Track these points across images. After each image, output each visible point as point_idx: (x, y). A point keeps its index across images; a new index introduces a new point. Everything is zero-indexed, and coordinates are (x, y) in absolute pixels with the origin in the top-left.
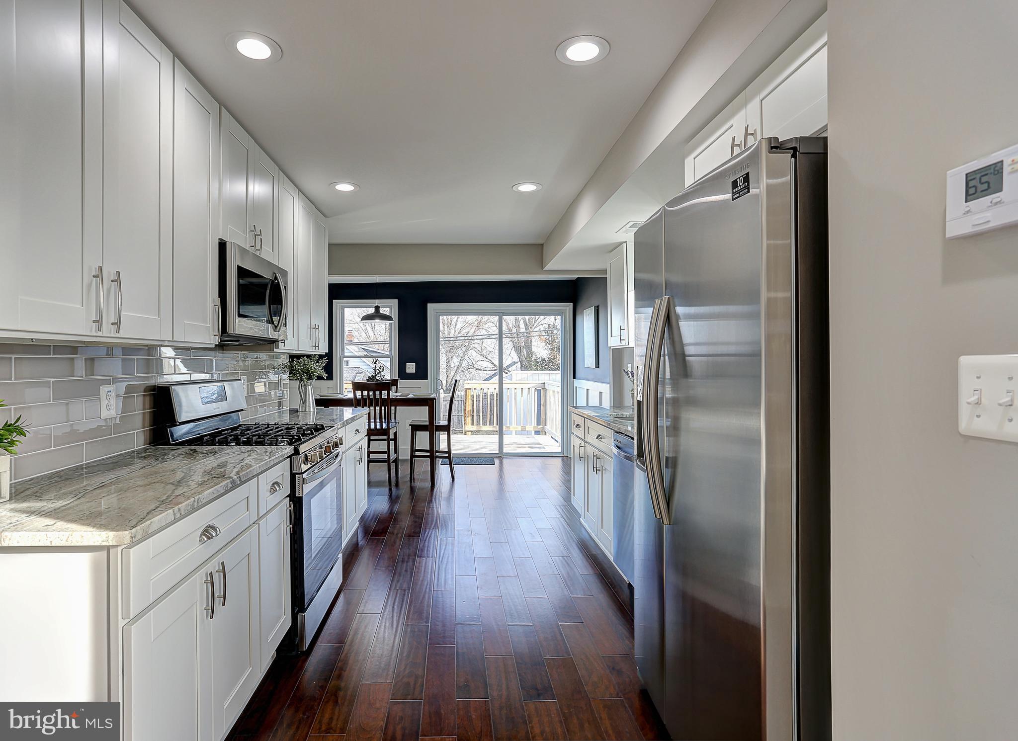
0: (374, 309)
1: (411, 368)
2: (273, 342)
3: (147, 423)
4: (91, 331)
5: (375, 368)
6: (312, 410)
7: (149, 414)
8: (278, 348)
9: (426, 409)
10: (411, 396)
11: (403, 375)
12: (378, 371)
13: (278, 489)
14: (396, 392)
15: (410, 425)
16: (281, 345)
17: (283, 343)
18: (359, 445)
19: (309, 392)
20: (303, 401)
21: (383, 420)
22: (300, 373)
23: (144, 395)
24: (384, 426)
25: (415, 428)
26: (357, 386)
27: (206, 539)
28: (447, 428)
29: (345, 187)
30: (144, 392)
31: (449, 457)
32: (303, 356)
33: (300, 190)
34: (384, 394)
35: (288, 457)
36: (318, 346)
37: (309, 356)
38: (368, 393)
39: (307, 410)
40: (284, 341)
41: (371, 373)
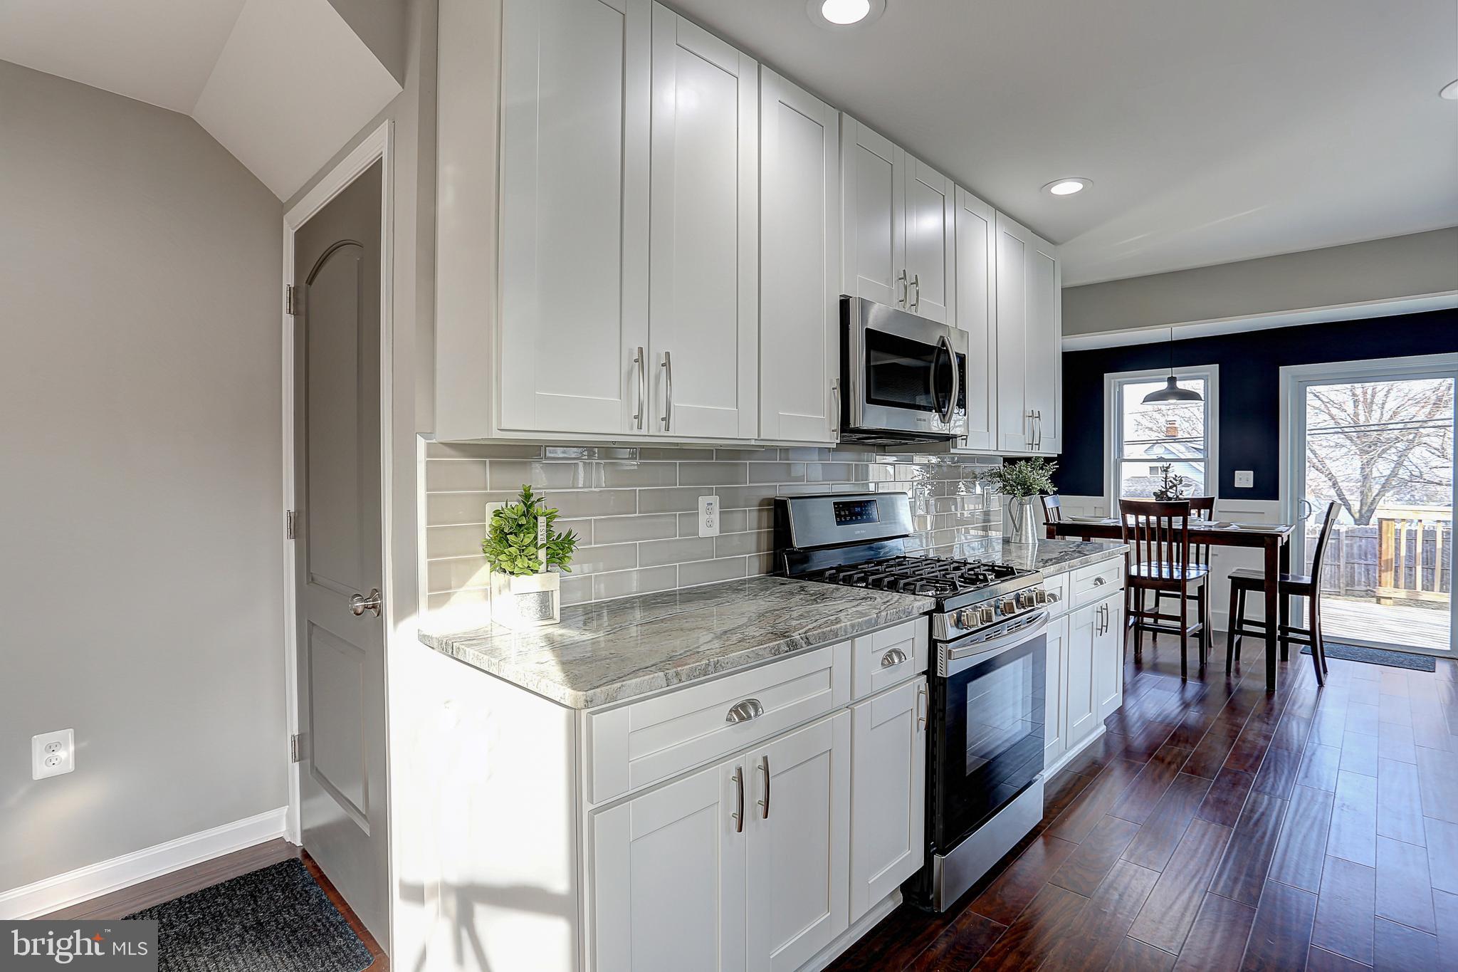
0: (1166, 383)
1: (1244, 479)
2: (948, 438)
3: (764, 545)
4: (632, 428)
5: (1166, 478)
6: (1030, 541)
7: (766, 535)
8: (956, 447)
9: (1260, 552)
10: (1233, 528)
11: (1228, 490)
12: (1171, 484)
13: (896, 661)
14: (1210, 519)
15: (1229, 577)
16: (959, 442)
17: (964, 439)
18: (1103, 603)
19: (1026, 514)
20: (1016, 528)
21: (1175, 564)
22: (1011, 486)
23: (759, 510)
24: (1177, 575)
25: (1240, 585)
26: (1129, 507)
27: (737, 720)
28: (1310, 590)
29: (1067, 188)
30: (760, 505)
31: (1312, 643)
32: (1020, 459)
33: (998, 208)
34: (1177, 523)
35: (925, 614)
36: (1039, 444)
37: (1028, 460)
38: (1148, 520)
39: (1023, 541)
40: (965, 437)
41: (1158, 486)
